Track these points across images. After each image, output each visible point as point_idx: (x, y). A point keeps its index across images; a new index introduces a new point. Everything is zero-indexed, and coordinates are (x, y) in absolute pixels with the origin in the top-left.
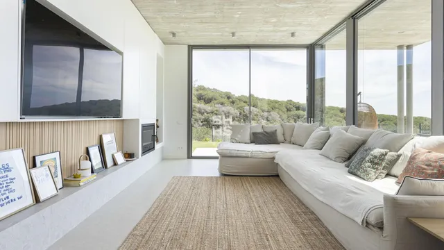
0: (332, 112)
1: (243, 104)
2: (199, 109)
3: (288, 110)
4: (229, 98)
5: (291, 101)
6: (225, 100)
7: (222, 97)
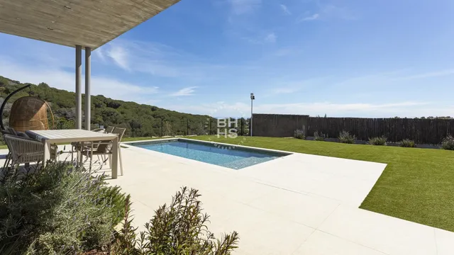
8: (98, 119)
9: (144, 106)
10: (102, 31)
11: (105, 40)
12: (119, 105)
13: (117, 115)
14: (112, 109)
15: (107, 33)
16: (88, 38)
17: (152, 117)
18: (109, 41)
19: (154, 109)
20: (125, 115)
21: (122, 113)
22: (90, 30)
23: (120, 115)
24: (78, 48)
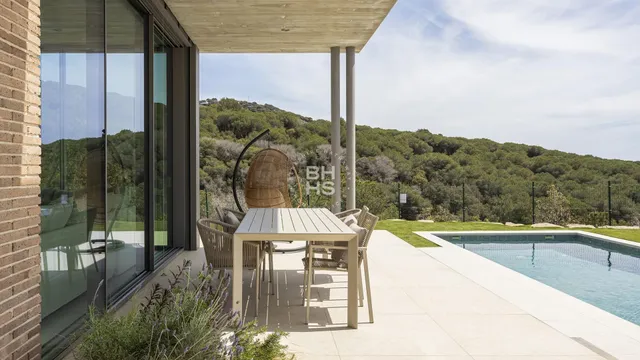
0: (508, 155)
1: (317, 138)
2: (220, 149)
3: (417, 151)
4: (288, 125)
5: (426, 131)
6: (279, 131)
7: (273, 125)
8: (418, 176)
9: (509, 147)
10: (359, 10)
11: (370, 26)
12: (458, 147)
13: (453, 167)
14: (443, 157)
15: (368, 10)
16: (342, 30)
17: (530, 172)
18: (377, 25)
19: (533, 152)
20: (468, 167)
21: (463, 163)
22: (339, 14)
23: (459, 167)
24: (335, 52)
